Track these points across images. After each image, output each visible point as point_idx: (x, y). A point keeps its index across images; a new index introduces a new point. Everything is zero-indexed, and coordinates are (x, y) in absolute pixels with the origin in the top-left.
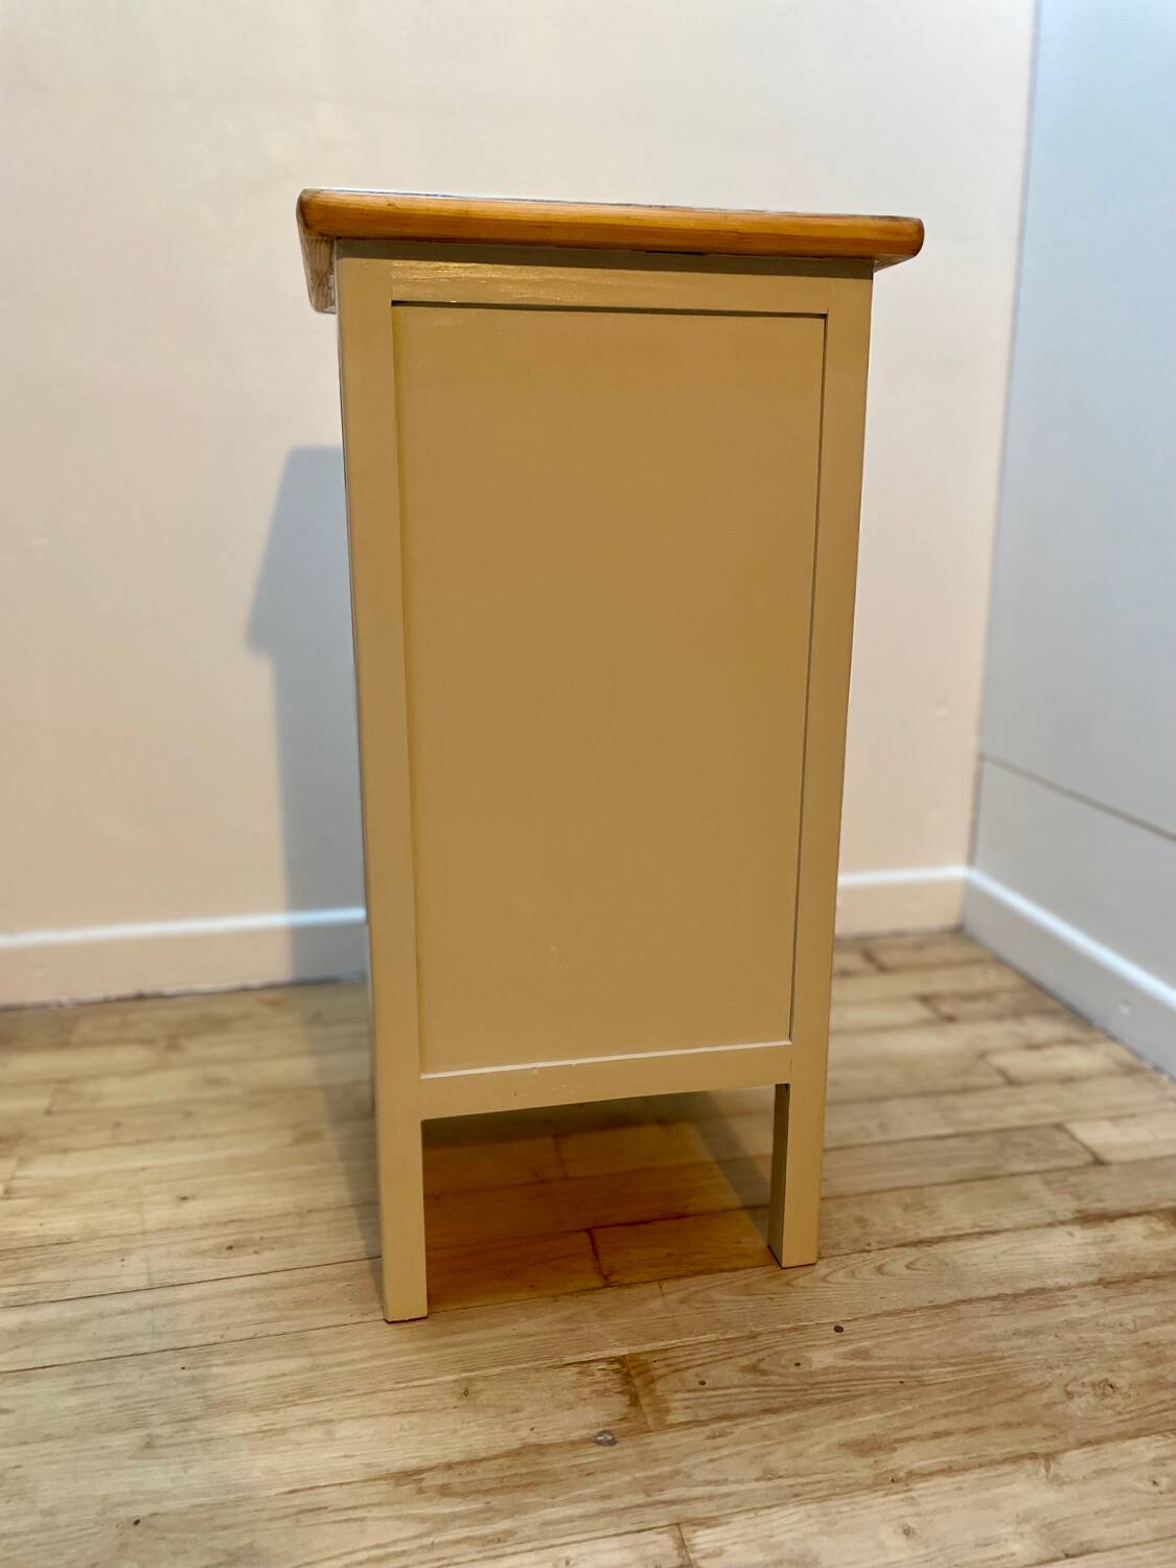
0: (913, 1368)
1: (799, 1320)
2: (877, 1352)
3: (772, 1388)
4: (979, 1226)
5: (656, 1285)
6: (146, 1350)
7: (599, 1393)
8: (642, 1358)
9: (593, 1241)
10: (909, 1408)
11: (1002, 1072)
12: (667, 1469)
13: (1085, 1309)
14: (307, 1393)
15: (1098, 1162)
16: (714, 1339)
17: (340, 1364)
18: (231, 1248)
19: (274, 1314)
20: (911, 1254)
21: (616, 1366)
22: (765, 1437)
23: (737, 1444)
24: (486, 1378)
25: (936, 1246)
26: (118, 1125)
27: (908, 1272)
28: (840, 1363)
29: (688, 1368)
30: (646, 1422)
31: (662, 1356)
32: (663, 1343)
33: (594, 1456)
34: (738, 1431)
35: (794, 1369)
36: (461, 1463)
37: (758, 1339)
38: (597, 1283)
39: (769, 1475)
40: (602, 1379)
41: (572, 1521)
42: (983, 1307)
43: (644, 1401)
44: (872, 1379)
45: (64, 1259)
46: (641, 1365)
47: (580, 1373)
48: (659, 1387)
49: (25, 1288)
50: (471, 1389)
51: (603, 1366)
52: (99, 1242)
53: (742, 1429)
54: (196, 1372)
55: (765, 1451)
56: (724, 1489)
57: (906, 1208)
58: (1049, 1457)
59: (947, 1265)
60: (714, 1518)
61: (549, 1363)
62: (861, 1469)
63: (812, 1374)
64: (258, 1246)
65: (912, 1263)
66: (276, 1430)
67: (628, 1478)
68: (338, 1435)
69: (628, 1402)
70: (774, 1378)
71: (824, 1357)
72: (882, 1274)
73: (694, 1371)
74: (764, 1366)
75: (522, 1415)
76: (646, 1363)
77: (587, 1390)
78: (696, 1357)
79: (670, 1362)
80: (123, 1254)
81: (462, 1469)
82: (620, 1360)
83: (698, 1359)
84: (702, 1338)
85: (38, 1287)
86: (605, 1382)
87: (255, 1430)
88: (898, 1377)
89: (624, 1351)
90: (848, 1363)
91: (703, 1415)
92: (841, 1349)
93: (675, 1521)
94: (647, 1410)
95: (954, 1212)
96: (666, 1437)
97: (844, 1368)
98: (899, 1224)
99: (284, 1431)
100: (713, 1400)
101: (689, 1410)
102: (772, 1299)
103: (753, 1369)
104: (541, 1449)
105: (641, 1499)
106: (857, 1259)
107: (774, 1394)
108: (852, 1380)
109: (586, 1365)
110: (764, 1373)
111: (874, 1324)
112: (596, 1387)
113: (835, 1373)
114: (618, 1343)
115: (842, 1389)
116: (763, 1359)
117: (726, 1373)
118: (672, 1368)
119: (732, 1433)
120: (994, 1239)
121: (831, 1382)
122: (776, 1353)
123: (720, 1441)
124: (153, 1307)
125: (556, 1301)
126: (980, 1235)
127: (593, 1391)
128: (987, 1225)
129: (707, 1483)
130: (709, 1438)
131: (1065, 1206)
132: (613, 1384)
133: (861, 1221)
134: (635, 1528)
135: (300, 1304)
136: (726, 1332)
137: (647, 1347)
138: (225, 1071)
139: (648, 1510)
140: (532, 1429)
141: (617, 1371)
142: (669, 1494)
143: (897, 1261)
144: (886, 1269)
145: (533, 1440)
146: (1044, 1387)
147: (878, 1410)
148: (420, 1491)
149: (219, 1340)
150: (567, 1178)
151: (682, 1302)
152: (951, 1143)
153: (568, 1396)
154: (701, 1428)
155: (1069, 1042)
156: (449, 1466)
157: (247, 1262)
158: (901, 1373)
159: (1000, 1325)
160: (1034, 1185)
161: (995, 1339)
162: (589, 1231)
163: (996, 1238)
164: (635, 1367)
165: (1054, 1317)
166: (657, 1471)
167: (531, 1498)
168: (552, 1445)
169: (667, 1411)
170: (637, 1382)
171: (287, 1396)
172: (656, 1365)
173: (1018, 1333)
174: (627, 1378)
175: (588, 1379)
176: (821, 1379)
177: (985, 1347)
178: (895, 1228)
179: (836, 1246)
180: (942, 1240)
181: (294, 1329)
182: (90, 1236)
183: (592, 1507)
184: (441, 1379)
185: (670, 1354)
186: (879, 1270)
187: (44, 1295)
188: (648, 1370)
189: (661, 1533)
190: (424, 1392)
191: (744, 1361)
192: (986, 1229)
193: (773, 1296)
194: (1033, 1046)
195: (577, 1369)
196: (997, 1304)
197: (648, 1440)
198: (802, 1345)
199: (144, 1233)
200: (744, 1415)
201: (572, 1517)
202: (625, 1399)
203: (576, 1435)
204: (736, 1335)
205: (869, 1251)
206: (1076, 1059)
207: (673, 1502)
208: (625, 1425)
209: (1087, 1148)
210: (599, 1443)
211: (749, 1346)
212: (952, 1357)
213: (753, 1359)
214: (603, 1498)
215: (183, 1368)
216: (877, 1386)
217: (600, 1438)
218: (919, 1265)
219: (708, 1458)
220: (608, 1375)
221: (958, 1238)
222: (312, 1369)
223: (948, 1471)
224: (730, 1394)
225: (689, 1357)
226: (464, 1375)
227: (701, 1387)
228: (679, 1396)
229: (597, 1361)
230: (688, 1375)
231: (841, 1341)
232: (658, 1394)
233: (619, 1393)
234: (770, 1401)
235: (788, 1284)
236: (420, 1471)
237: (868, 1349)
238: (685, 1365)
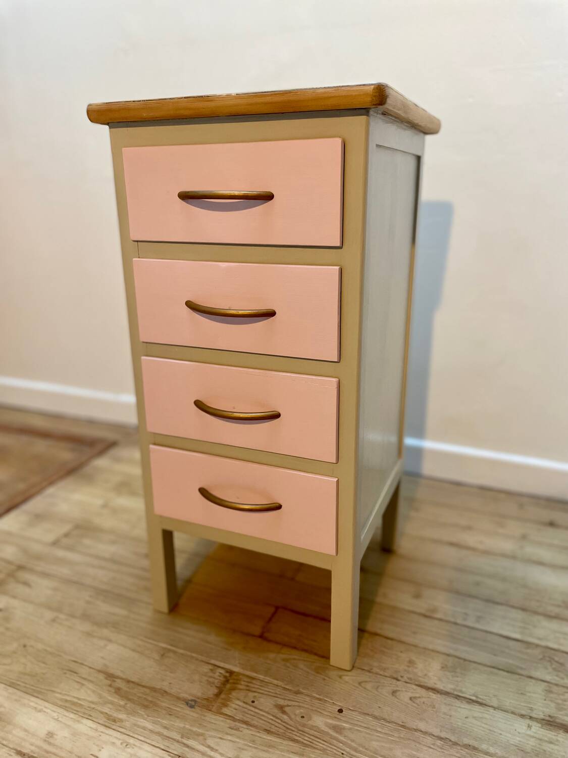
0: (356, 750)
1: (327, 697)
2: (346, 732)
3: (280, 721)
4: (477, 697)
5: (280, 647)
7: (209, 683)
8: (241, 677)
9: (275, 613)
12: (200, 731)
16: (279, 684)
20: (423, 692)
21: (227, 674)
22: (252, 742)
24: (176, 653)
25: (439, 696)
27: (409, 702)
28: (323, 728)
29: (255, 692)
30: (213, 706)
31: (249, 680)
32: (256, 675)
33: (180, 708)
34: (246, 732)
35: (299, 719)
36: (133, 682)
37: (298, 695)
38: (258, 633)
40: (216, 677)
41: (145, 730)
42: (429, 740)
43: (223, 696)
44: (330, 744)
46: (237, 680)
47: (211, 670)
48: (234, 694)
50: (166, 655)
51: (222, 671)
53: (247, 731)
55: (246, 747)
57: (444, 667)
59: (434, 707)
61: (204, 658)
63: (304, 725)
65: (415, 698)
67: (182, 725)
68: (108, 648)
69: (215, 693)
70: (285, 717)
71: (319, 721)
72: (393, 695)
73: (256, 694)
74: (287, 709)
75: (172, 675)
76: (240, 679)
77: (206, 678)
78: (263, 688)
79: (249, 684)
81: (131, 685)
82: (231, 673)
83: (263, 690)
84: (275, 682)
86: (217, 679)
87: (86, 631)
88: (344, 750)
89: (236, 669)
90: (327, 729)
91: (238, 716)
92: (331, 721)
93: (180, 755)
94: (220, 700)
95: (470, 682)
96: (215, 717)
97: (323, 731)
98: (430, 674)
99: (94, 637)
100: (250, 712)
101: (234, 710)
102: (324, 679)
103: (281, 708)
104: (165, 693)
105: (178, 737)
106: (388, 681)
107: (277, 725)
108: (320, 739)
109: (216, 667)
110: (284, 712)
111: (361, 718)
112: (211, 680)
113: (315, 731)
114: (238, 665)
115: (310, 740)
116: (290, 706)
117: (267, 703)
118: (248, 688)
119: (241, 731)
120: (477, 708)
121: (310, 734)
122: (299, 706)
123: (233, 732)
125: (232, 633)
126: (471, 701)
127: (208, 680)
128: (482, 698)
129: (209, 747)
130: (230, 728)
132: (218, 682)
133: (411, 663)
134: (163, 748)
136: (286, 685)
137: (248, 673)
139: (176, 744)
140: (170, 683)
141: (225, 677)
142: (191, 742)
143: (409, 693)
144: (398, 694)
145: (167, 689)
148: (110, 686)
150: (292, 579)
151: (284, 660)
152: (512, 643)
153: (196, 677)
154: (232, 722)
156: (128, 682)
158: (348, 750)
160: (538, 688)
162: (277, 608)
163: (480, 707)
164: (234, 679)
166: (195, 729)
167: (142, 712)
168: (170, 694)
169: (226, 706)
170: (228, 686)
172: (243, 683)
174: (227, 681)
175: (211, 674)
176: (306, 730)
178: (426, 675)
179: (385, 669)
180: (447, 693)
183: (158, 729)
185: (254, 682)
186: (394, 693)
188: (237, 684)
189: (170, 756)
190: (151, 647)
191: (281, 702)
192: (479, 700)
193: (326, 678)
195: (211, 667)
196: (439, 743)
197: (206, 714)
198: (314, 709)
200: (255, 727)
201: (147, 728)
202: (216, 691)
203: (183, 695)
204: (290, 688)
205: (398, 680)
207: (188, 747)
208: (204, 702)
210: (187, 704)
211: (291, 696)
213: (286, 703)
214: (165, 728)
216: (329, 749)
218: (418, 701)
219: (220, 736)
220: (220, 677)
221: (458, 697)
224: (258, 714)
225: (260, 687)
226: (170, 647)
227: (251, 703)
228: (238, 702)
229: (223, 668)
230: (251, 695)
231: (336, 718)
232: (231, 696)
233: (216, 687)
234: (273, 727)
235: (340, 677)
236: (118, 677)
237: (344, 728)
238: (254, 690)
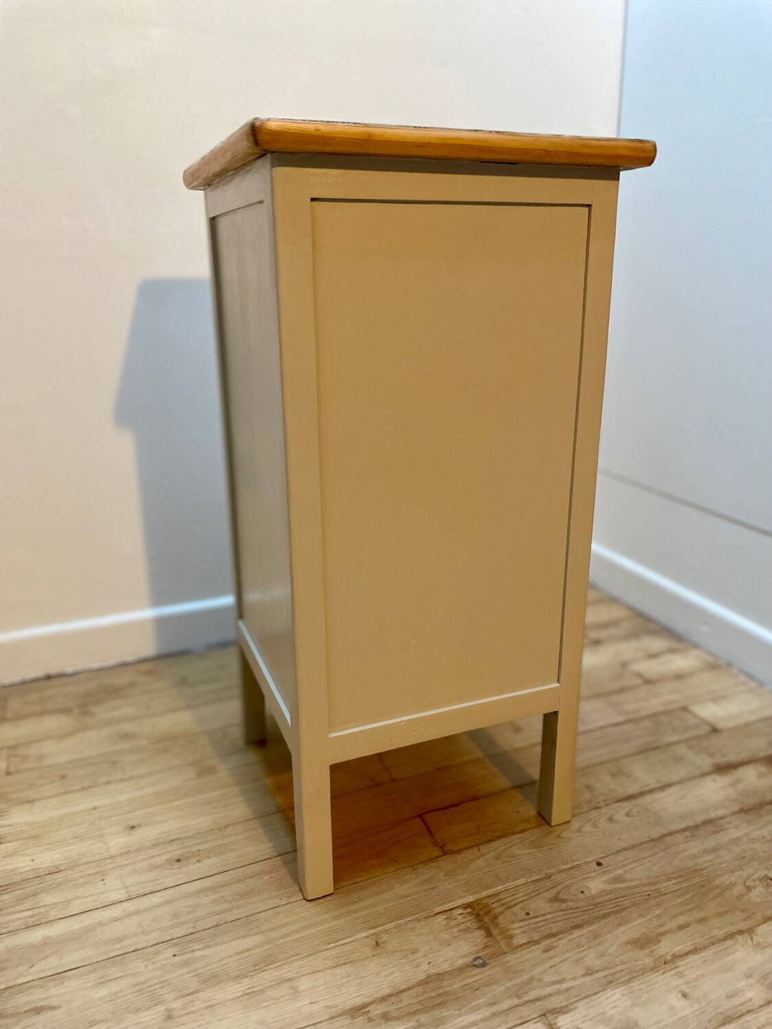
0: (653, 884)
1: (573, 861)
2: (628, 876)
3: (572, 911)
4: (660, 782)
5: (476, 850)
6: (142, 945)
7: (464, 931)
8: (484, 902)
9: (425, 823)
10: (658, 912)
11: (639, 675)
12: (525, 977)
13: (738, 830)
14: (268, 961)
15: (715, 730)
16: (525, 882)
17: (284, 936)
18: (179, 860)
19: (226, 906)
20: (627, 806)
21: (469, 910)
22: (578, 946)
23: (563, 953)
24: (386, 932)
25: (639, 799)
26: (64, 777)
27: (628, 819)
28: (609, 887)
29: (515, 905)
30: (501, 947)
31: (496, 899)
32: (494, 890)
33: (477, 976)
34: (561, 944)
35: (581, 896)
36: (390, 995)
37: (553, 878)
38: (437, 852)
39: (589, 972)
40: (464, 920)
41: (476, 1025)
42: (680, 837)
43: (495, 932)
44: (630, 895)
45: (60, 884)
46: (484, 907)
47: (447, 918)
48: (501, 920)
49: (37, 911)
50: (380, 941)
51: (460, 911)
52: (81, 868)
53: (563, 942)
54: (185, 957)
55: (581, 955)
56: (564, 986)
57: (613, 775)
58: (750, 931)
59: (650, 811)
60: (566, 1006)
61: (424, 914)
62: (644, 958)
63: (593, 897)
64: (199, 856)
65: (628, 812)
66: (255, 992)
67: (502, 988)
68: (302, 988)
69: (485, 935)
70: (571, 904)
71: (596, 885)
72: (613, 822)
73: (520, 905)
74: (562, 896)
75: (419, 954)
76: (486, 906)
77: (456, 929)
78: (517, 896)
79: (503, 902)
80: (102, 875)
81: (393, 999)
82: (470, 905)
83: (520, 897)
84: (518, 882)
85: (47, 908)
86: (466, 922)
87: (241, 994)
88: (645, 892)
89: (471, 899)
90: (613, 887)
91: (536, 936)
92: (605, 878)
93: (541, 1013)
94: (499, 938)
95: (642, 774)
96: (518, 955)
97: (611, 890)
98: (612, 787)
99: (262, 991)
100: (540, 924)
101: (524, 935)
102: (551, 849)
103: (556, 899)
104: (440, 976)
105: (515, 1001)
106: (594, 814)
107: (575, 915)
108: (620, 898)
109: (449, 912)
110: (563, 901)
111: (619, 857)
112: (462, 927)
113: (607, 895)
114: (465, 894)
115: (614, 905)
116: (560, 892)
117: (540, 905)
118: (505, 906)
119: (557, 946)
120: (671, 790)
121: (606, 901)
122: (567, 886)
123: (552, 953)
124: (137, 913)
125: (414, 870)
126: (663, 788)
127: (460, 930)
128: (664, 780)
129: (553, 983)
130: (544, 951)
131: (706, 763)
132: (471, 924)
133: (588, 787)
134: (518, 1022)
135: (244, 895)
136: (530, 877)
137: (485, 894)
138: (129, 727)
139: (522, 1009)
140: (429, 963)
141: (470, 914)
142: (533, 995)
143: (620, 812)
144: (615, 818)
145: (433, 971)
146: (732, 886)
147: (641, 916)
148: (370, 1020)
149: (193, 931)
150: (393, 780)
151: (496, 858)
152: (625, 727)
153: (445, 936)
154: (538, 946)
155: (672, 651)
156: (383, 999)
157: (194, 869)
158: (647, 889)
159: (695, 847)
160: (682, 750)
161: (694, 857)
162: (420, 816)
163: (673, 788)
164: (481, 909)
165: (722, 838)
166: (519, 981)
168: (445, 973)
169: (511, 937)
170: (486, 919)
171: (256, 966)
172: (494, 905)
173: (705, 851)
174: (478, 916)
175: (453, 923)
176: (600, 900)
177: (690, 863)
178: (611, 789)
179: (581, 806)
180: (642, 794)
181: (244, 915)
182: (73, 865)
183: (486, 1012)
184: (357, 937)
185: (502, 896)
186: (611, 819)
187: (53, 914)
188: (491, 910)
189: (536, 1023)
190: (348, 948)
191: (549, 894)
192: (665, 784)
194: (652, 656)
195: (445, 916)
196: (688, 833)
197: (507, 959)
198: (580, 878)
199: (111, 857)
200: (562, 932)
201: (476, 1021)
202: (482, 932)
203: (460, 963)
204: (538, 877)
205: (600, 808)
206: (681, 662)
207: (537, 1000)
208: (487, 951)
209: (706, 722)
210: (476, 966)
211: (549, 884)
212: (673, 873)
213: (554, 891)
214: (492, 1004)
215: (174, 955)
216: (636, 899)
217: (475, 963)
218: (634, 814)
219: (548, 966)
220: (465, 917)
221: (651, 791)
222: (267, 942)
223: (695, 951)
224: (547, 919)
225: (513, 897)
226: (372, 931)
227: (528, 917)
228: (516, 925)
229: (456, 908)
230: (517, 909)
231: (604, 872)
232: (503, 926)
233: (477, 929)
234: (574, 920)
235: (559, 837)
236: (364, 1006)
237: (621, 876)
238: (512, 903)
